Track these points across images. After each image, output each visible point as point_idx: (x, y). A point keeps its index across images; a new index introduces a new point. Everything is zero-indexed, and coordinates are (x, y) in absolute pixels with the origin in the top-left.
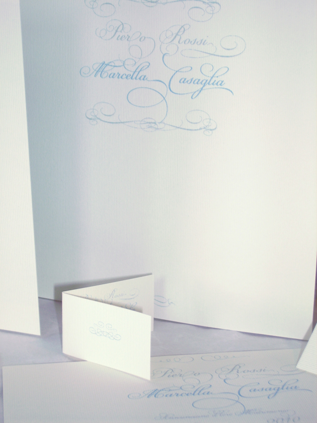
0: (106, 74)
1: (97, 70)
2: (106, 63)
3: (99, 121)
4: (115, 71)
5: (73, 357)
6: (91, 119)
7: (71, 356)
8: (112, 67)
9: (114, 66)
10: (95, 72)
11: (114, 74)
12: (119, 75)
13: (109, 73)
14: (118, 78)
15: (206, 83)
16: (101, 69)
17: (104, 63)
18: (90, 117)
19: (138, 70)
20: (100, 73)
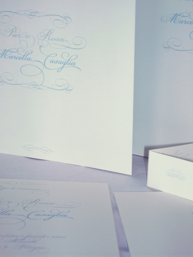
0: (177, 21)
1: (172, 18)
2: (178, 14)
3: (170, 49)
4: (183, 19)
5: (154, 189)
6: (166, 48)
7: (152, 188)
8: (182, 17)
9: (183, 16)
10: (171, 19)
11: (183, 21)
12: (186, 21)
13: (180, 20)
14: (185, 23)
16: (174, 18)
17: (176, 14)
18: (166, 46)
20: (174, 20)
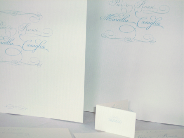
1: (107, 17)
3: (107, 38)
6: (104, 37)
8: (114, 16)
13: (113, 19)
14: (116, 21)
15: (153, 23)
17: (110, 15)
18: (103, 36)
19: (125, 18)
20: (109, 19)
